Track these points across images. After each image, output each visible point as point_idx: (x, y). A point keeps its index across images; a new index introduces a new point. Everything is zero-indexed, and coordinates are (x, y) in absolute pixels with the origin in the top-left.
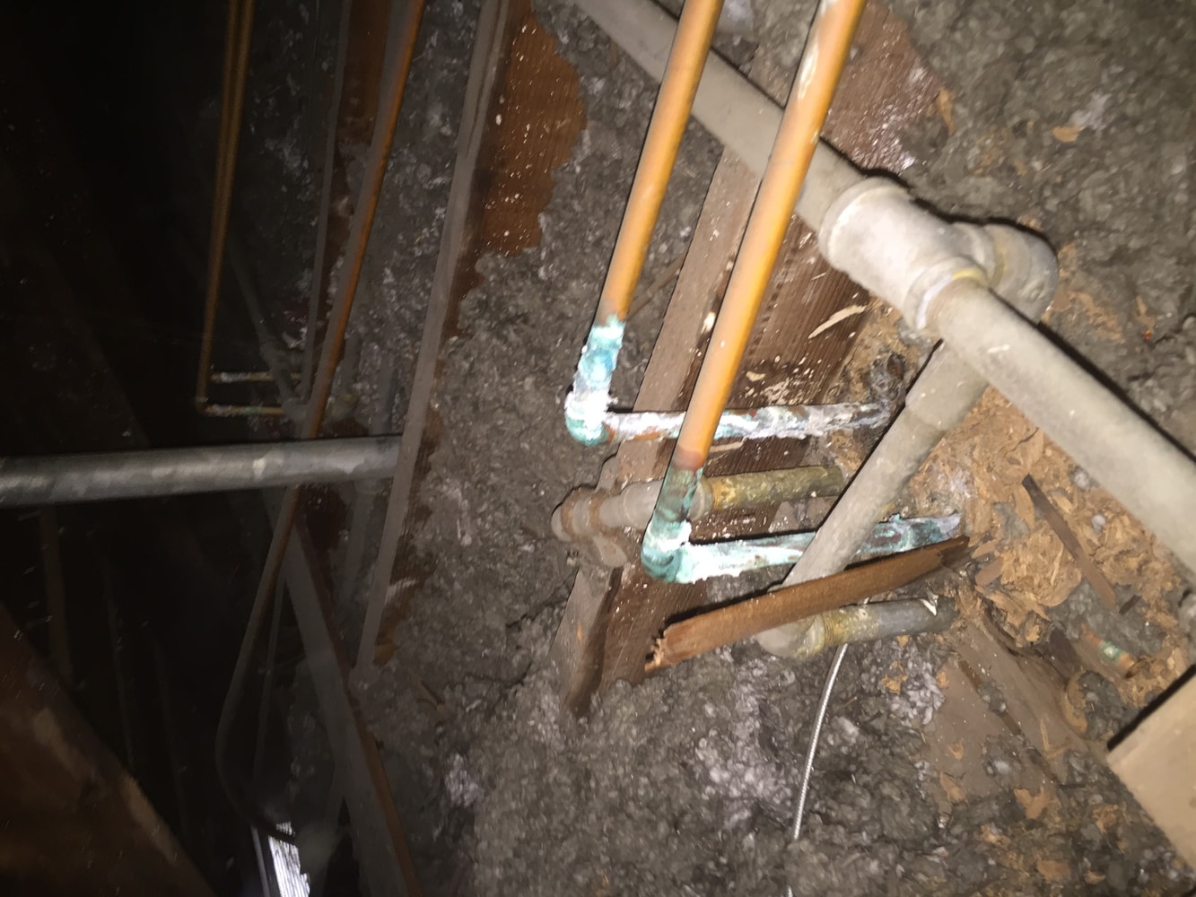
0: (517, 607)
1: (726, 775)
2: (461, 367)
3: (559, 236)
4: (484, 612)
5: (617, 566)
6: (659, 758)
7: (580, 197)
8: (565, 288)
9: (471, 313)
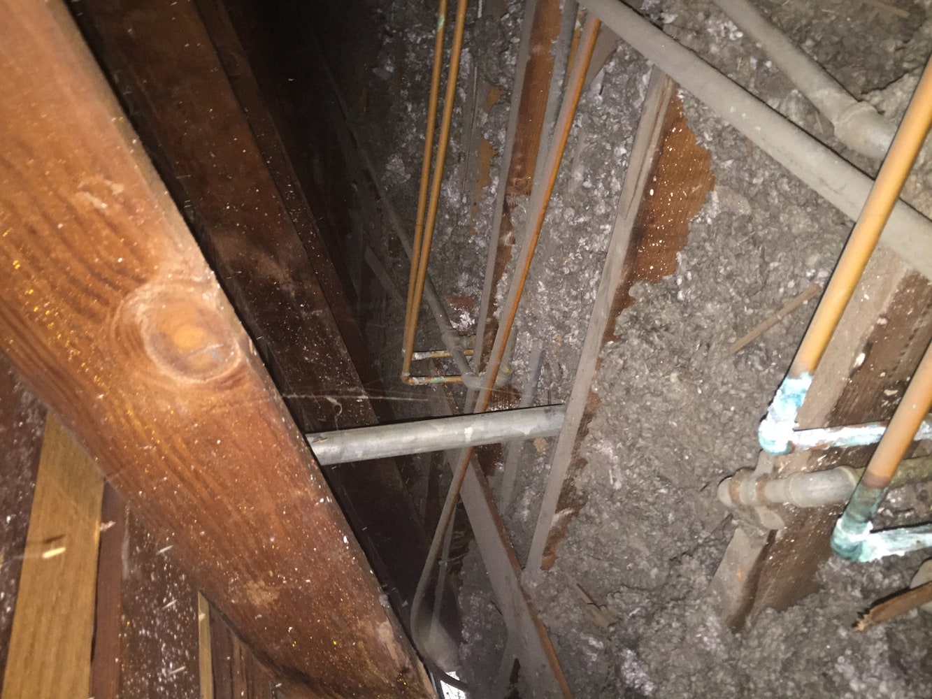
0: (654, 533)
1: (863, 686)
2: (617, 363)
3: (695, 269)
4: (628, 536)
5: (775, 529)
6: (801, 668)
7: (711, 241)
8: (701, 308)
9: (626, 325)
